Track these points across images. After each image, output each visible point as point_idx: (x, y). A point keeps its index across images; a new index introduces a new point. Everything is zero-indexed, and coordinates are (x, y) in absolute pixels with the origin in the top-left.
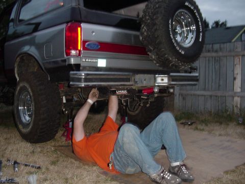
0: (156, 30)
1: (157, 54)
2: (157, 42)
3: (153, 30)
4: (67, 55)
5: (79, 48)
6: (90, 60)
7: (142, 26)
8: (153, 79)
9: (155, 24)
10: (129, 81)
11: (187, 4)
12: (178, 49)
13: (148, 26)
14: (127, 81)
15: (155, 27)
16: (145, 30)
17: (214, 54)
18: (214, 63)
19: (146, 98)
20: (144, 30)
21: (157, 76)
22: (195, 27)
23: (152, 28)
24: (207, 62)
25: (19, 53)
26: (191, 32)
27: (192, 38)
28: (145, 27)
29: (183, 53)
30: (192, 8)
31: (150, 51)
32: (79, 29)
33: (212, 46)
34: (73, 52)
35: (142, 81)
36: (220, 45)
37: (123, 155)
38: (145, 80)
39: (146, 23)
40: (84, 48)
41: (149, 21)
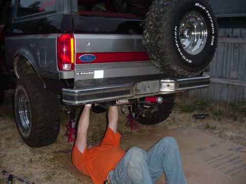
0: (159, 38)
1: (161, 64)
2: (160, 52)
3: (156, 39)
4: (60, 69)
5: (72, 61)
6: (84, 73)
7: (145, 32)
8: (159, 85)
9: (157, 32)
10: (129, 93)
11: (197, 4)
12: (185, 58)
13: (150, 32)
14: (126, 94)
15: (158, 36)
16: (148, 37)
17: (234, 41)
18: (233, 50)
19: (149, 107)
20: (146, 37)
21: (162, 81)
22: (206, 33)
23: (155, 36)
24: (226, 49)
25: (17, 52)
26: (201, 38)
27: (201, 44)
28: (147, 34)
29: (190, 61)
30: (204, 8)
31: (154, 59)
32: (72, 40)
33: (232, 30)
34: (66, 67)
35: (145, 89)
36: (241, 31)
37: (124, 177)
38: (149, 87)
39: (149, 29)
40: (78, 62)
41: (152, 27)
